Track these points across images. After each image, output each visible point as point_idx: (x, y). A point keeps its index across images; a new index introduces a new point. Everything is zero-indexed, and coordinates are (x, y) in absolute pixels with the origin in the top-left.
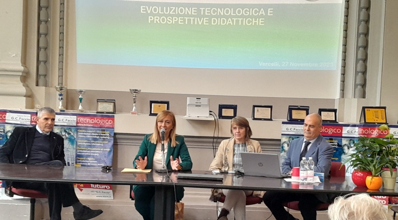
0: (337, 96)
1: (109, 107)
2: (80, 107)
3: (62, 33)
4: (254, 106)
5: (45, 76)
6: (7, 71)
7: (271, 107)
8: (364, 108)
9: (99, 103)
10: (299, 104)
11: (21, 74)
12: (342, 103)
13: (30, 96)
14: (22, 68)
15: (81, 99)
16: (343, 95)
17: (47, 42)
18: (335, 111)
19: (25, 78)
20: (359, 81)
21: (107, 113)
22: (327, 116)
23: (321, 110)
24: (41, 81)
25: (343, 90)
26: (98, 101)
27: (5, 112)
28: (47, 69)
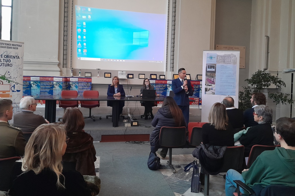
0: (165, 71)
1: (89, 75)
2: (80, 75)
3: (71, 49)
4: (139, 74)
5: (66, 64)
6: (53, 63)
7: (144, 74)
8: (174, 75)
9: (86, 74)
10: (154, 74)
11: (58, 64)
12: (166, 73)
13: (61, 71)
14: (58, 62)
15: (80, 72)
16: (167, 71)
17: (67, 53)
18: (165, 76)
19: (59, 65)
20: (171, 66)
21: (89, 77)
22: (162, 77)
23: (160, 75)
24: (65, 66)
25: (167, 69)
26: (85, 73)
27: (53, 77)
28: (66, 62)
